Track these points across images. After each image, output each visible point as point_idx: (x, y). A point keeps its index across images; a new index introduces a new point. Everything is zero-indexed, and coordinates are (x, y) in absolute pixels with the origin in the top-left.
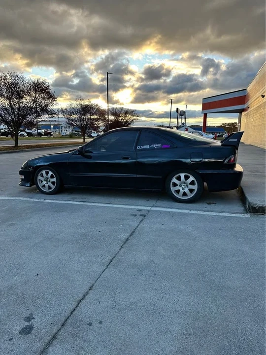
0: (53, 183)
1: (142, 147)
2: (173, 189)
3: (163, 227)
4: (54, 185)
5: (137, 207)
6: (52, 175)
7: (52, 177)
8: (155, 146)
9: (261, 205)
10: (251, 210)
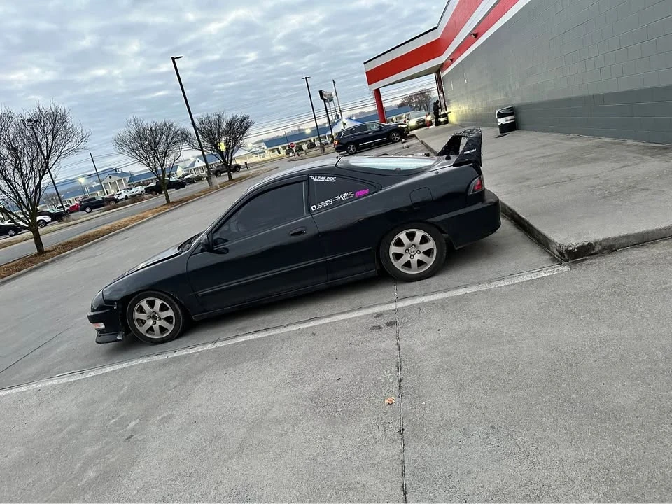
0: (168, 319)
1: (320, 206)
2: (398, 265)
3: (443, 335)
4: (171, 323)
5: (371, 311)
6: (162, 305)
7: (163, 308)
8: (343, 197)
9: (581, 244)
10: (566, 257)
